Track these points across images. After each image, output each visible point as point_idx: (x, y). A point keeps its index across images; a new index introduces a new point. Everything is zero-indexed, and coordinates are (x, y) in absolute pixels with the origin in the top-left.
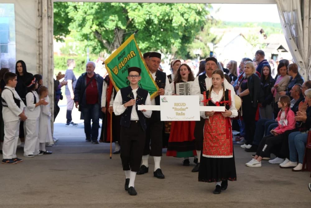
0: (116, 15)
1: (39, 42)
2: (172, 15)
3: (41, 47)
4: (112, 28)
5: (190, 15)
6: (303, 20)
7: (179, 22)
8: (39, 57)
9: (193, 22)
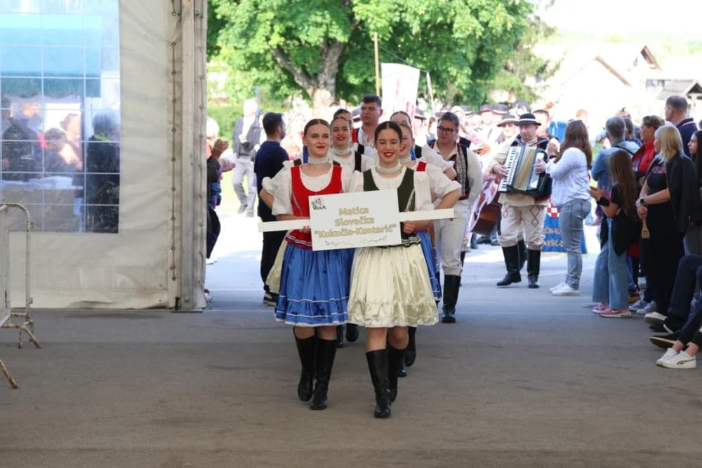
0: (326, 12)
1: (174, 73)
2: (452, 13)
3: (178, 85)
4: (316, 42)
5: (494, 13)
7: (468, 30)
8: (174, 106)
9: (500, 29)
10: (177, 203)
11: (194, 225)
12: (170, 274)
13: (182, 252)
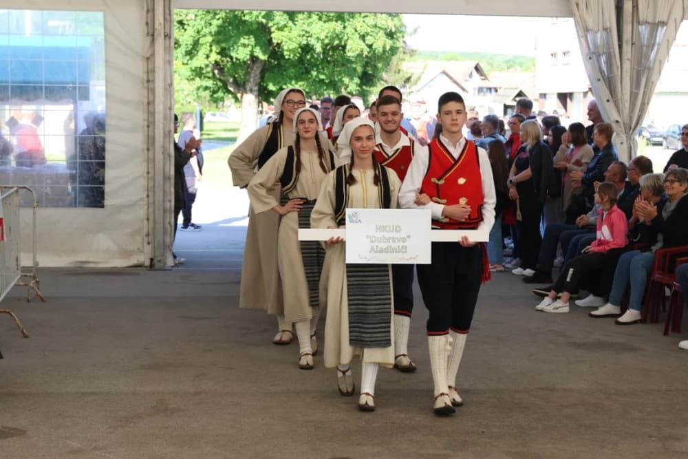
0: (251, 36)
1: (148, 81)
2: (346, 38)
3: (151, 91)
4: (244, 59)
5: (377, 38)
6: (620, 47)
7: (357, 50)
8: (148, 108)
9: (381, 50)
10: (151, 184)
11: (164, 201)
12: (146, 240)
13: (155, 222)
